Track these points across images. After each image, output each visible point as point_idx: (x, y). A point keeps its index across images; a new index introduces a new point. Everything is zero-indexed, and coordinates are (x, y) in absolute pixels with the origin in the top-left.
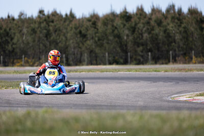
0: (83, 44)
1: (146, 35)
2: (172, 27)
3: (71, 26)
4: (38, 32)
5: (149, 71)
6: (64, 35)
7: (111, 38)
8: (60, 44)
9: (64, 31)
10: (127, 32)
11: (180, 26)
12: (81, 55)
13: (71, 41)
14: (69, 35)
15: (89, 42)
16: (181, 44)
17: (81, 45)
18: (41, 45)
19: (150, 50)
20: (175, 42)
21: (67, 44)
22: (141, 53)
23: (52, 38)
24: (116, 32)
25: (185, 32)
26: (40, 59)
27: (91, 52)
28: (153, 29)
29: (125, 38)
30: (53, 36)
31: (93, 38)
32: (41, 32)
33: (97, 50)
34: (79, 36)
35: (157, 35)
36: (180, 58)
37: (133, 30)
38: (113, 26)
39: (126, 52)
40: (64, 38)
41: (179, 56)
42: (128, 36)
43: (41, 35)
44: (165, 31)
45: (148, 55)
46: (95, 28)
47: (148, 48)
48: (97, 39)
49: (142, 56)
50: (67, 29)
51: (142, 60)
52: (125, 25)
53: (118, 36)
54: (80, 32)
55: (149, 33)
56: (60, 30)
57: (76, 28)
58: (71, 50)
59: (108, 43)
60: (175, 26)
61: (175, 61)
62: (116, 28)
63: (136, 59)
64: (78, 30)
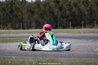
0: (32, 17)
1: (68, 12)
2: (83, 7)
3: (25, 6)
4: (6, 10)
5: (75, 33)
6: (21, 12)
7: (48, 13)
8: (19, 17)
9: (21, 9)
10: (57, 10)
11: (87, 7)
12: (31, 23)
13: (25, 16)
14: (24, 12)
15: (36, 16)
16: (88, 17)
17: (31, 17)
18: (8, 18)
19: (71, 21)
20: (85, 16)
21: (23, 17)
22: (65, 22)
23: (14, 13)
24: (51, 10)
25: (91, 10)
26: (7, 25)
27: (37, 21)
28: (72, 8)
29: (56, 13)
30: (15, 13)
31: (37, 14)
32: (8, 10)
33: (40, 21)
34: (30, 12)
35: (74, 12)
36: (88, 25)
37: (61, 9)
38: (49, 7)
39: (57, 22)
40: (21, 14)
41: (87, 24)
42: (58, 12)
43: (8, 12)
44: (79, 10)
45: (69, 23)
46: (39, 8)
47: (70, 19)
48: (40, 14)
49: (66, 24)
50: (22, 8)
51: (66, 26)
52: (56, 6)
53: (52, 13)
54: (30, 10)
55: (70, 11)
56: (18, 9)
57: (28, 8)
58: (25, 20)
59: (46, 16)
60: (85, 7)
61: (85, 27)
62: (51, 8)
63: (62, 26)
64: (29, 9)
